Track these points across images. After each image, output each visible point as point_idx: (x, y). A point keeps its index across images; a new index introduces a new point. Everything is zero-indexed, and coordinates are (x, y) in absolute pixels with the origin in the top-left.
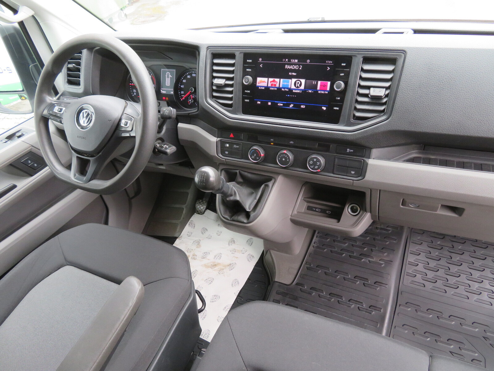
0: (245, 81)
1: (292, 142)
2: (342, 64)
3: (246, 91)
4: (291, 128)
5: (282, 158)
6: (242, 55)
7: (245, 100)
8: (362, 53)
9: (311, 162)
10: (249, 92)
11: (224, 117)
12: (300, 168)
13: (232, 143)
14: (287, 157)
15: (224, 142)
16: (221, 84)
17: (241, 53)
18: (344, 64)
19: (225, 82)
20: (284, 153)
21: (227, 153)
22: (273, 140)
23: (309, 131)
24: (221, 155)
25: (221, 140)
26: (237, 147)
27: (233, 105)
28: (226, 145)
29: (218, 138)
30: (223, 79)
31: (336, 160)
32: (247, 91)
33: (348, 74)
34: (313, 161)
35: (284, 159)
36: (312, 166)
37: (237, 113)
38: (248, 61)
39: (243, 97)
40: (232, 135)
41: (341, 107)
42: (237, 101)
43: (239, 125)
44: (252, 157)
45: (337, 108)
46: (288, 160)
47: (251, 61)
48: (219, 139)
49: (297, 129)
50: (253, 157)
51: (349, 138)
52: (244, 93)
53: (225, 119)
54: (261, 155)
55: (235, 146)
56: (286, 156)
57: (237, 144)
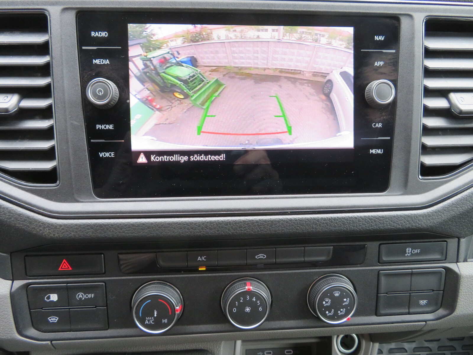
0: (95, 95)
1: (261, 256)
2: (376, 38)
3: (98, 126)
4: (265, 221)
5: (241, 307)
6: (71, 17)
7: (101, 155)
8: (422, 8)
9: (326, 302)
10: (111, 127)
11: (28, 217)
12: (288, 318)
13: (67, 288)
14: (257, 300)
15: (41, 289)
16: (6, 110)
17: (65, 9)
18: (381, 38)
19: (19, 102)
20: (249, 292)
21: (53, 319)
22: (203, 258)
23: (318, 220)
24: (32, 332)
25: (27, 285)
26: (90, 296)
27: (60, 171)
28: (49, 298)
29: (15, 282)
30: (10, 96)
31: (383, 280)
32: (103, 127)
33: (394, 62)
34: (332, 297)
35: (248, 309)
36: (330, 312)
37: (76, 196)
38: (93, 34)
39: (90, 144)
40: (65, 266)
41: (388, 147)
42: (72, 160)
43: (90, 234)
44: (147, 322)
45: (379, 151)
46: (260, 309)
47: (104, 34)
48: (18, 283)
49: (282, 220)
50: (150, 320)
51: (424, 224)
52: (91, 132)
53: (35, 220)
54: (174, 310)
55: (81, 296)
56: (254, 299)
57: (86, 289)
